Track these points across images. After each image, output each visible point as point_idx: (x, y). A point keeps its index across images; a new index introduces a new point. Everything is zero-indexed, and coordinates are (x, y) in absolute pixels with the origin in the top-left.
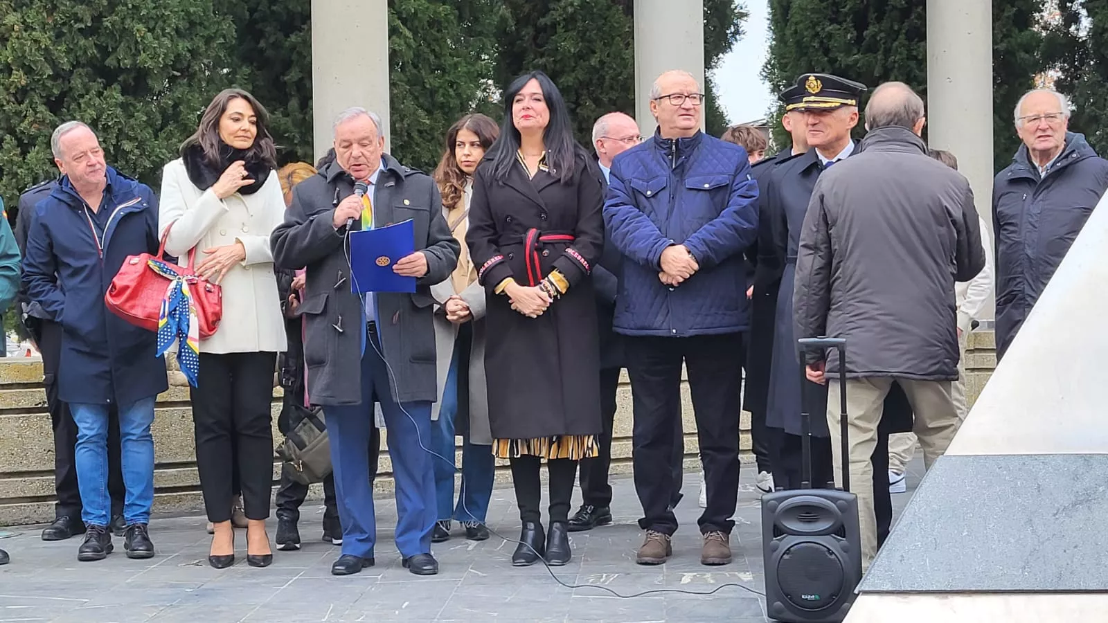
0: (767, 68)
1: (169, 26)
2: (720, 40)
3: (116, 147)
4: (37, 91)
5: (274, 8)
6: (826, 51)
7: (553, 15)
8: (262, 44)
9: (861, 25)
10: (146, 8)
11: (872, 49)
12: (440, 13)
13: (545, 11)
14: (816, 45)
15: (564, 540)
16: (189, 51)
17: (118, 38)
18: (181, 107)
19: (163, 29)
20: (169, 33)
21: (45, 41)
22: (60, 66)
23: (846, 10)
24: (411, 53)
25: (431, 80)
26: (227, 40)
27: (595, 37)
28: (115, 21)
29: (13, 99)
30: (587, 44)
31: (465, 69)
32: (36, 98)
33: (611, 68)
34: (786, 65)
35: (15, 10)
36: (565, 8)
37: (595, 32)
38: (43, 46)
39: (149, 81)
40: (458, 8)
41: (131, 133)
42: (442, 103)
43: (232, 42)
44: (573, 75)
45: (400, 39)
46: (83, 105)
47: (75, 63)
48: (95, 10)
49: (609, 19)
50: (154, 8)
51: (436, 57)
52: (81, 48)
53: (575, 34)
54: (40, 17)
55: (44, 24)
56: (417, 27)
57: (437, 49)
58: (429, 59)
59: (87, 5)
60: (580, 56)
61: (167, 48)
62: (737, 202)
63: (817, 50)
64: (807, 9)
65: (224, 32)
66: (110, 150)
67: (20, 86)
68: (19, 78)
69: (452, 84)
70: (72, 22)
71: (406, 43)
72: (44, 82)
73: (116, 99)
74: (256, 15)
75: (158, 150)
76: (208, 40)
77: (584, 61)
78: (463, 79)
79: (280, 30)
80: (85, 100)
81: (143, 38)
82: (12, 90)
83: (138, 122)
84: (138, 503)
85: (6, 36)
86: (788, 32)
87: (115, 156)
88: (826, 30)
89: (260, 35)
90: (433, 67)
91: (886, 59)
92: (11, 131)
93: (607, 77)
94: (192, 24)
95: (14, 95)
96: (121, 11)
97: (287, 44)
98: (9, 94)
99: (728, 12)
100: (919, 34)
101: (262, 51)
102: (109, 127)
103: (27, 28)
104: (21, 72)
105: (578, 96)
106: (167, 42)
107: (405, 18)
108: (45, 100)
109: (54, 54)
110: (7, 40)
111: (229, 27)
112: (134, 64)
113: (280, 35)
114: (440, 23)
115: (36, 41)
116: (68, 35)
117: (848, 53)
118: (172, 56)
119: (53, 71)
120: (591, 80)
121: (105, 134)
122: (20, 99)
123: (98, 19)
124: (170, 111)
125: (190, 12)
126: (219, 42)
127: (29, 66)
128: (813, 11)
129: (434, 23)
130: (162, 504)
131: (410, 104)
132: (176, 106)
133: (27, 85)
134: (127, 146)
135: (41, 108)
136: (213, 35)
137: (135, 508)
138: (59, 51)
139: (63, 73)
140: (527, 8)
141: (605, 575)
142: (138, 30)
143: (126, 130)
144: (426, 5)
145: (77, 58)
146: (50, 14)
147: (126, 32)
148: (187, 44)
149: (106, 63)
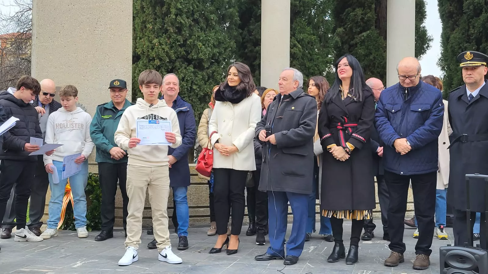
0: (440, 61)
1: (211, 43)
2: (421, 49)
3: (191, 88)
4: (164, 67)
5: (250, 37)
7: (356, 40)
8: (246, 50)
10: (202, 37)
12: (312, 39)
13: (353, 38)
16: (218, 52)
17: (192, 47)
18: (215, 73)
19: (208, 45)
20: (210, 46)
21: (167, 49)
22: (172, 58)
23: (473, 37)
24: (301, 54)
26: (233, 49)
27: (372, 48)
28: (191, 41)
30: (369, 51)
31: (321, 60)
32: (163, 70)
33: (378, 60)
34: (448, 60)
35: (157, 38)
36: (361, 37)
37: (372, 46)
38: (166, 51)
39: (203, 64)
40: (319, 37)
42: (312, 73)
44: (363, 62)
45: (297, 48)
46: (179, 72)
47: (177, 57)
48: (185, 38)
49: (378, 41)
50: (205, 37)
51: (310, 55)
52: (179, 52)
53: (364, 47)
54: (165, 40)
55: (166, 43)
56: (303, 44)
57: (311, 52)
58: (308, 56)
59: (181, 36)
60: (367, 55)
61: (210, 52)
64: (457, 38)
65: (231, 46)
66: (188, 89)
67: (157, 65)
68: (157, 62)
69: (316, 65)
70: (176, 42)
71: (299, 50)
72: (166, 64)
73: (191, 70)
74: (244, 40)
75: (206, 89)
76: (226, 49)
77: (368, 57)
78: (321, 64)
79: (253, 46)
80: (180, 70)
81: (201, 47)
83: (199, 79)
85: (153, 47)
86: (449, 47)
87: (190, 91)
88: (465, 45)
89: (246, 47)
90: (309, 59)
93: (377, 63)
94: (220, 43)
96: (193, 38)
97: (255, 51)
99: (425, 38)
101: (246, 53)
102: (188, 80)
103: (161, 44)
104: (158, 60)
106: (210, 49)
107: (299, 41)
108: (167, 70)
109: (170, 54)
110: (154, 49)
111: (233, 44)
112: (198, 57)
113: (253, 47)
114: (312, 43)
115: (163, 49)
116: (175, 46)
118: (212, 54)
119: (169, 60)
120: (370, 64)
123: (185, 41)
124: (211, 75)
125: (219, 38)
126: (229, 49)
127: (161, 58)
128: (459, 38)
129: (310, 42)
130: (197, 222)
132: (213, 73)
133: (160, 65)
134: (194, 87)
136: (227, 47)
138: (171, 53)
139: (172, 60)
140: (346, 37)
141: (365, 271)
142: (199, 45)
143: (194, 81)
144: (307, 36)
145: (178, 55)
146: (169, 39)
147: (195, 45)
148: (217, 50)
149: (188, 57)
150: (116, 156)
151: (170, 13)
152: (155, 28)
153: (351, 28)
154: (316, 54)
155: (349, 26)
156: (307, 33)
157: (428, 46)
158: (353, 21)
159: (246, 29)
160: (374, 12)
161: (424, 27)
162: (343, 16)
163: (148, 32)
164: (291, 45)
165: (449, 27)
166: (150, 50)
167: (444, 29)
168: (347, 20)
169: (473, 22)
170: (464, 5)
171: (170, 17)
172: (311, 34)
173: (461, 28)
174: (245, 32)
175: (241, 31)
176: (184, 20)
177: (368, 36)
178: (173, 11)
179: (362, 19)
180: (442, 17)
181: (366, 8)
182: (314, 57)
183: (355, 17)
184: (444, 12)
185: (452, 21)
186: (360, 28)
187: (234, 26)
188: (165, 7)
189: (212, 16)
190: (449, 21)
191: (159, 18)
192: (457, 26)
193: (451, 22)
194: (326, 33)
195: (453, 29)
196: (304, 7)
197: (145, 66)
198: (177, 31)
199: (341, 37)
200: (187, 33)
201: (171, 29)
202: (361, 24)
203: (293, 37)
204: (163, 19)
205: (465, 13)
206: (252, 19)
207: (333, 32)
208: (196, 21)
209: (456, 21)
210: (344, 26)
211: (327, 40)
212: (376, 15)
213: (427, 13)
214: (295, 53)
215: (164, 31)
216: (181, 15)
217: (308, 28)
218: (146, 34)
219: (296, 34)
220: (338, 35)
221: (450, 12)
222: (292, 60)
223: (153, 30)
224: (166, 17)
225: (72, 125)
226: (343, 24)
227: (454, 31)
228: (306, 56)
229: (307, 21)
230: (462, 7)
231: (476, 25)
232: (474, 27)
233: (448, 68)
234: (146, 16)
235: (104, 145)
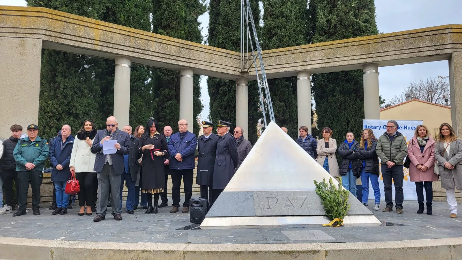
0: (209, 116)
5: (107, 102)
6: (219, 114)
8: (104, 109)
9: (226, 109)
10: (79, 101)
11: (228, 114)
12: (142, 104)
13: (164, 104)
14: (217, 112)
15: (157, 209)
16: (88, 110)
19: (83, 105)
21: (57, 107)
22: (60, 112)
23: (223, 106)
24: (135, 111)
28: (72, 103)
35: (51, 101)
36: (168, 104)
37: (173, 109)
40: (146, 103)
43: (98, 108)
48: (68, 101)
50: (81, 101)
52: (64, 109)
54: (56, 102)
55: (57, 104)
56: (137, 107)
59: (66, 100)
60: (170, 113)
61: (83, 109)
62: (191, 144)
69: (143, 118)
70: (63, 103)
74: (103, 103)
76: (92, 108)
81: (78, 107)
88: (219, 110)
89: (104, 107)
92: (48, 125)
94: (89, 104)
96: (74, 101)
99: (200, 106)
100: (235, 112)
101: (104, 110)
103: (53, 104)
104: (51, 113)
105: (170, 121)
107: (135, 105)
109: (58, 110)
111: (97, 105)
112: (76, 112)
113: (108, 107)
115: (55, 107)
116: (62, 106)
118: (84, 111)
119: (58, 113)
123: (69, 103)
125: (89, 102)
127: (53, 112)
128: (217, 106)
129: (140, 106)
131: (134, 122)
135: (55, 120)
136: (94, 107)
138: (60, 109)
140: (160, 103)
143: (73, 125)
145: (63, 111)
146: (58, 101)
147: (74, 106)
149: (70, 112)
150: (29, 167)
151: (60, 87)
152: (50, 95)
153: (163, 98)
154: (143, 112)
156: (139, 101)
157: (202, 110)
158: (164, 95)
159: (104, 97)
160: (174, 91)
161: (200, 100)
162: (158, 92)
163: (45, 97)
164: (130, 107)
165: (213, 100)
166: (46, 107)
167: (211, 100)
168: (161, 94)
169: (223, 99)
171: (59, 89)
172: (141, 101)
174: (104, 99)
175: (101, 98)
176: (68, 92)
177: (171, 103)
178: (62, 86)
179: (169, 94)
180: (209, 94)
181: (171, 89)
183: (165, 93)
184: (211, 92)
186: (167, 99)
187: (97, 95)
188: (57, 84)
189: (85, 90)
190: (212, 97)
191: (53, 89)
192: (217, 100)
193: (214, 97)
194: (149, 101)
195: (215, 101)
197: (42, 115)
198: (63, 97)
199: (158, 103)
200: (70, 99)
201: (60, 96)
202: (168, 97)
203: (131, 103)
204: (55, 91)
205: (219, 94)
206: (109, 92)
207: (153, 100)
208: (76, 93)
209: (216, 97)
210: (159, 97)
211: (150, 104)
212: (175, 93)
213: (201, 93)
214: (132, 111)
215: (55, 97)
216: (67, 89)
217: (140, 98)
218: (44, 98)
219: (133, 101)
220: (156, 102)
222: (131, 115)
224: (57, 90)
226: (158, 96)
228: (138, 113)
230: (218, 91)
231: (224, 100)
232: (223, 101)
233: (213, 120)
234: (44, 88)
235: (22, 161)
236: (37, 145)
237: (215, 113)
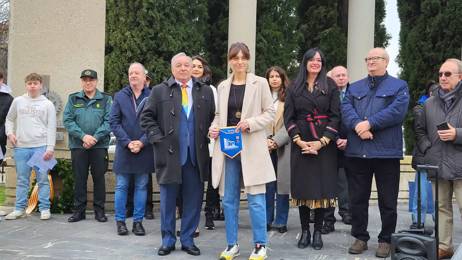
0: (397, 58)
1: (180, 36)
4: (135, 59)
5: (219, 32)
7: (319, 36)
8: (215, 45)
9: (434, 41)
10: (173, 30)
11: (439, 50)
12: (277, 34)
13: (316, 35)
14: (417, 49)
16: (188, 46)
17: (163, 40)
20: (180, 39)
21: (138, 41)
22: (143, 50)
23: (429, 36)
24: (266, 48)
25: (273, 58)
26: (202, 43)
27: (334, 45)
28: (162, 35)
29: (127, 61)
30: (331, 47)
31: (286, 55)
33: (339, 56)
34: (405, 56)
35: (129, 31)
36: (323, 34)
37: (333, 43)
38: (137, 43)
40: (284, 33)
41: (166, 74)
43: (203, 43)
45: (262, 43)
46: (150, 64)
47: (148, 49)
48: (156, 31)
49: (339, 38)
50: (176, 30)
51: (275, 50)
52: (150, 44)
53: (327, 43)
54: (137, 33)
55: (138, 36)
56: (269, 39)
57: (276, 47)
58: (273, 51)
59: (153, 29)
60: (329, 51)
61: (180, 45)
62: (395, 102)
63: (417, 51)
64: (414, 36)
65: (200, 40)
67: (129, 57)
68: (129, 54)
69: (280, 60)
70: (148, 35)
71: (264, 45)
72: (137, 56)
73: (161, 62)
74: (213, 34)
76: (195, 43)
77: (329, 53)
78: (285, 58)
79: (221, 40)
80: (151, 62)
82: (127, 58)
83: (168, 70)
84: (139, 214)
85: (126, 39)
86: (406, 45)
88: (421, 43)
89: (214, 41)
90: (274, 54)
91: (444, 54)
93: (338, 59)
94: (189, 36)
95: (128, 60)
96: (164, 31)
97: (223, 44)
98: (126, 59)
99: (384, 36)
101: (215, 47)
102: (158, 72)
103: (133, 37)
104: (130, 52)
106: (179, 42)
107: (265, 36)
109: (141, 46)
110: (126, 41)
111: (202, 38)
112: (168, 50)
113: (221, 41)
114: (277, 38)
115: (135, 41)
116: (146, 39)
117: (429, 52)
118: (181, 47)
119: (141, 52)
120: (332, 60)
121: (157, 74)
122: (129, 61)
123: (156, 34)
125: (188, 32)
126: (198, 43)
127: (133, 50)
128: (416, 37)
129: (275, 38)
136: (196, 40)
137: (137, 216)
138: (143, 45)
139: (144, 52)
140: (310, 34)
141: (322, 255)
142: (169, 38)
143: (164, 73)
144: (272, 32)
145: (149, 47)
146: (140, 32)
147: (165, 38)
148: (187, 43)
149: (159, 50)
150: (88, 143)
151: (142, 7)
152: (128, 21)
153: (314, 25)
154: (280, 49)
155: (313, 23)
156: (272, 29)
157: (387, 44)
158: (316, 18)
159: (214, 24)
160: (336, 10)
161: (383, 26)
162: (307, 13)
163: (120, 25)
165: (407, 26)
166: (123, 43)
167: (402, 27)
168: (311, 17)
169: (430, 21)
170: (421, 5)
171: (142, 10)
172: (277, 30)
173: (418, 27)
174: (214, 27)
175: (209, 26)
176: (155, 14)
177: (330, 33)
178: (145, 5)
179: (325, 16)
180: (401, 16)
181: (329, 6)
182: (278, 51)
183: (319, 15)
184: (403, 12)
185: (410, 20)
186: (322, 25)
187: (203, 21)
188: (137, 1)
189: (182, 11)
190: (407, 20)
191: (132, 11)
192: (415, 25)
193: (408, 21)
194: (290, 29)
195: (411, 28)
196: (270, 4)
197: (118, 57)
198: (148, 24)
199: (305, 34)
200: (157, 26)
201: (143, 22)
202: (324, 22)
203: (258, 32)
204: (136, 13)
205: (422, 13)
206: (220, 14)
207: (298, 28)
208: (167, 15)
209: (414, 20)
210: (307, 22)
211: (291, 36)
212: (338, 13)
213: (386, 12)
214: (260, 47)
215: (136, 24)
216: (152, 9)
217: (274, 24)
218: (119, 26)
219: (262, 30)
220: (302, 31)
221: (408, 12)
222: (258, 54)
223: (126, 23)
224: (138, 11)
225: (33, 112)
226: (307, 21)
227: (411, 29)
228: (271, 51)
229: (273, 18)
230: (419, 7)
231: (432, 24)
232: (430, 26)
233: (405, 64)
234: (119, 9)
235: (77, 132)
236: (98, 106)
237: (411, 51)
